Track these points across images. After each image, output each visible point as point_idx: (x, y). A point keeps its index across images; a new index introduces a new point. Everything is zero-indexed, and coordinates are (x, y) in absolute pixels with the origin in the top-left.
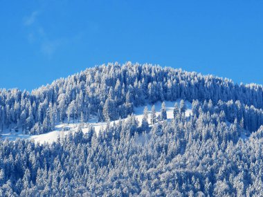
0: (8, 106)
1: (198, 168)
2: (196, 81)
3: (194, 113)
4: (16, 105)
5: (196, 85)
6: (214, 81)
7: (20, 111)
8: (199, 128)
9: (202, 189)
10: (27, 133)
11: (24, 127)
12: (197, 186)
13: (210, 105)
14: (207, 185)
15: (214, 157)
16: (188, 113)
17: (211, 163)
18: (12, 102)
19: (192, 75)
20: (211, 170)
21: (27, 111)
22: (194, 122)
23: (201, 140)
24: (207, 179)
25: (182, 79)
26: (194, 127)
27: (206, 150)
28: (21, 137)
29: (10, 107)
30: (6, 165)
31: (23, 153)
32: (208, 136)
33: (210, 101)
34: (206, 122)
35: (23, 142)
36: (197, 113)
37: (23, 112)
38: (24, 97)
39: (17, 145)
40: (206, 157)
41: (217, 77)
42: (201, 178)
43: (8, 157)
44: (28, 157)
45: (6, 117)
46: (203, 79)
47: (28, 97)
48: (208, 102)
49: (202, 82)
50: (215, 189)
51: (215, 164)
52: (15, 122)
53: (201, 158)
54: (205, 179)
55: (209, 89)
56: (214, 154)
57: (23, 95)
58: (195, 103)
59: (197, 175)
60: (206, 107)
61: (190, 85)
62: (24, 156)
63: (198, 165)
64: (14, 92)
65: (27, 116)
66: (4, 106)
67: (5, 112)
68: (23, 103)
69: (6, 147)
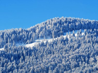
0: (18, 34)
4: (21, 34)
7: (22, 36)
18: (20, 32)
21: (25, 36)
31: (21, 50)
33: (91, 29)
35: (21, 47)
37: (23, 36)
38: (24, 31)
39: (19, 48)
44: (23, 52)
45: (17, 38)
47: (25, 31)
52: (21, 40)
62: (21, 52)
64: (20, 29)
68: (23, 33)
69: (15, 49)
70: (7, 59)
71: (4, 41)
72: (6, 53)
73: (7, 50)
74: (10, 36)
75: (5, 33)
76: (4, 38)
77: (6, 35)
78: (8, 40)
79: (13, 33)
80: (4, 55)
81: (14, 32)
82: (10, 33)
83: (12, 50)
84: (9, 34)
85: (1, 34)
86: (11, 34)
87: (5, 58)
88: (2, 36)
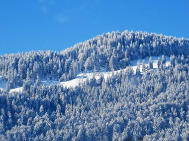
0: (44, 62)
1: (175, 101)
2: (173, 42)
3: (172, 63)
4: (50, 62)
5: (173, 45)
6: (185, 41)
7: (53, 65)
8: (175, 74)
9: (179, 116)
10: (57, 80)
11: (56, 76)
12: (175, 114)
13: (182, 58)
14: (182, 113)
15: (186, 94)
16: (168, 64)
17: (184, 98)
18: (47, 59)
19: (169, 38)
20: (185, 102)
21: (58, 65)
22: (172, 70)
23: (177, 82)
24: (182, 109)
25: (163, 41)
26: (172, 73)
27: (180, 89)
28: (54, 83)
29: (46, 63)
30: (44, 102)
31: (56, 94)
32: (182, 79)
33: (183, 55)
34: (180, 70)
35: (56, 87)
36: (173, 64)
37: (55, 66)
38: (55, 56)
39: (51, 89)
40: (181, 94)
41: (187, 39)
42: (177, 108)
43: (45, 97)
44: (59, 97)
45: (43, 70)
46: (177, 40)
47: (58, 56)
48: (181, 56)
49: (176, 42)
50: (187, 116)
51: (187, 99)
52: (50, 73)
53: (177, 95)
54: (180, 109)
55: (182, 47)
56: (186, 91)
57: (54, 54)
58: (172, 57)
59: (175, 106)
60: (180, 59)
61: (168, 45)
62: (56, 96)
63: (175, 99)
64: (48, 53)
65: (58, 68)
66: (42, 62)
67: (43, 66)
68: (54, 60)
69: (44, 90)
70: (32, 110)
71: (20, 75)
72: (28, 99)
73: (29, 92)
74: (30, 65)
75: (21, 59)
76: (19, 69)
77: (21, 63)
78: (28, 73)
79: (35, 60)
80: (26, 102)
81: (38, 58)
82: (29, 60)
83: (38, 93)
84: (27, 61)
85: (14, 61)
86: (31, 61)
87: (28, 109)
88: (15, 66)
